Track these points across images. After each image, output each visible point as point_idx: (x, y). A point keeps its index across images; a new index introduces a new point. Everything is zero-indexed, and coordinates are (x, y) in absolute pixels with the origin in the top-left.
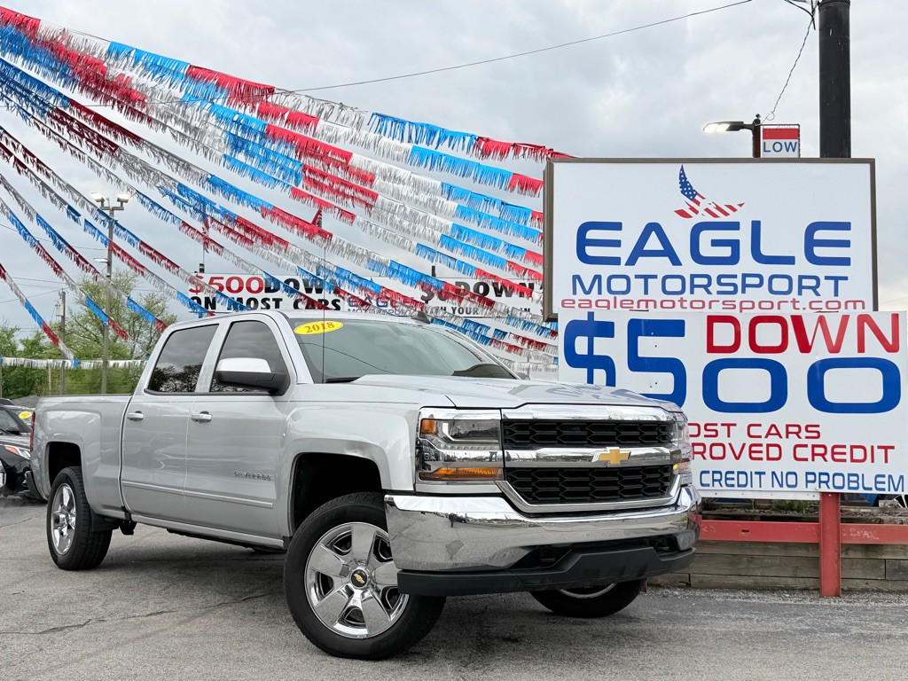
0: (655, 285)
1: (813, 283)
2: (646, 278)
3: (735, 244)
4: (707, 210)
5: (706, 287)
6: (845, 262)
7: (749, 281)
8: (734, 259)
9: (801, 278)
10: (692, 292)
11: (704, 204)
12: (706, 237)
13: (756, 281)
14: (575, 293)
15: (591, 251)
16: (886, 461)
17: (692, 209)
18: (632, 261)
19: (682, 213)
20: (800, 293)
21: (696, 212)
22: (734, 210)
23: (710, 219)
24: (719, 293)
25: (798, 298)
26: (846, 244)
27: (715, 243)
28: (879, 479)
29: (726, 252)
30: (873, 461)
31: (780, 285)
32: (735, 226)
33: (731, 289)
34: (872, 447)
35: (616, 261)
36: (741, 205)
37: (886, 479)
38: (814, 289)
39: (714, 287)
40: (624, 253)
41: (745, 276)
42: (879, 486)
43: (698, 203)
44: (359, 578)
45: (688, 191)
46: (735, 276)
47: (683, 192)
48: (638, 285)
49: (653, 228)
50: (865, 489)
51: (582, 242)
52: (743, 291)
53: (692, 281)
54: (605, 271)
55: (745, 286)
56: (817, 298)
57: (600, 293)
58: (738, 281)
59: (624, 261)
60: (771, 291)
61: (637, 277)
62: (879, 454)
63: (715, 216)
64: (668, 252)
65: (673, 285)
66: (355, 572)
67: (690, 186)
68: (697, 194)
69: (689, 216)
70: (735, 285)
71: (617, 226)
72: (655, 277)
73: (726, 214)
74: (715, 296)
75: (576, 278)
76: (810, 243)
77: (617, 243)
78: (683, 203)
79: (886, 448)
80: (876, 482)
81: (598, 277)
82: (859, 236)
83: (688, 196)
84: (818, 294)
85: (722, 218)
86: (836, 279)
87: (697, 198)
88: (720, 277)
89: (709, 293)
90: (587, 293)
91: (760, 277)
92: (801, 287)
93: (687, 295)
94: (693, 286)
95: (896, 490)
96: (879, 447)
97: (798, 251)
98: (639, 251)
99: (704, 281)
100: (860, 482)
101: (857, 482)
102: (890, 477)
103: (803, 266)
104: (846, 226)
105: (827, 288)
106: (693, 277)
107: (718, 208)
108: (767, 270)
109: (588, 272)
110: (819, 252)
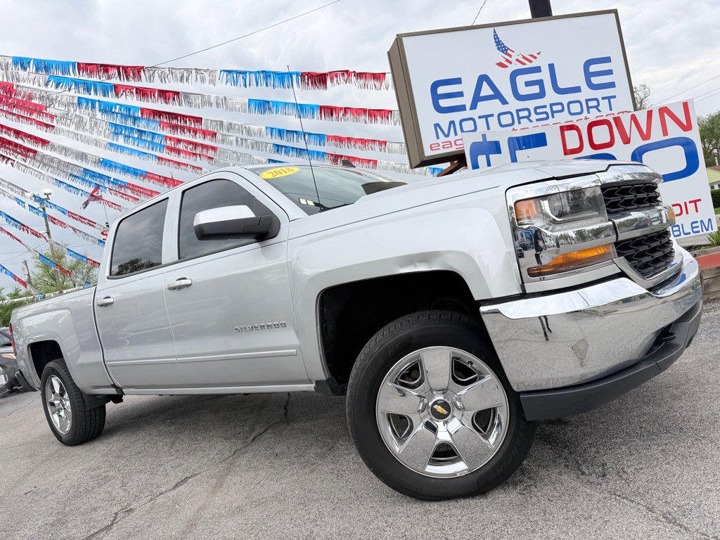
0: (493, 121)
1: (595, 103)
2: (486, 117)
3: (540, 83)
4: (517, 60)
5: (528, 117)
6: (612, 85)
7: (556, 108)
8: (542, 94)
9: (587, 101)
10: (519, 123)
11: (515, 56)
12: (521, 80)
13: (559, 108)
14: (438, 138)
15: (444, 103)
16: (697, 211)
17: (507, 60)
18: (474, 107)
19: (501, 65)
20: (589, 112)
21: (510, 63)
22: (535, 58)
23: (521, 66)
24: (538, 120)
25: (588, 116)
26: (610, 72)
27: (528, 84)
28: (694, 225)
29: (536, 89)
30: (687, 213)
31: (575, 108)
32: (538, 70)
33: (545, 116)
34: (685, 203)
35: (462, 108)
36: (539, 54)
37: (699, 224)
38: (596, 107)
39: (534, 117)
40: (467, 100)
41: (552, 105)
42: (695, 230)
43: (510, 56)
44: (439, 409)
45: (502, 48)
46: (545, 107)
47: (498, 49)
48: (481, 123)
49: (483, 78)
50: (685, 234)
51: (436, 97)
52: (553, 117)
53: (518, 115)
54: (456, 116)
55: (553, 112)
56: (599, 114)
57: (456, 134)
58: (548, 110)
59: (468, 107)
60: (571, 114)
61: (480, 117)
62: (691, 207)
63: (524, 64)
64: (497, 95)
65: (506, 119)
66: (435, 403)
67: (503, 44)
68: (508, 49)
69: (506, 67)
70: (546, 113)
71: (458, 81)
72: (492, 115)
73: (531, 61)
74: (535, 123)
75: (437, 125)
76: (588, 75)
77: (460, 94)
78: (500, 57)
79: (695, 202)
80: (692, 228)
81: (452, 123)
82: (617, 65)
83: (503, 51)
84: (599, 111)
85: (529, 65)
86: (609, 98)
87: (509, 52)
88: (536, 108)
89: (531, 121)
90: (447, 136)
91: (561, 104)
92: (588, 108)
93: (516, 125)
94: (519, 118)
95: (707, 230)
96: (690, 202)
97: (582, 83)
98: (477, 98)
99: (526, 113)
100: (681, 230)
101: (679, 230)
102: (702, 221)
103: (586, 93)
104: (608, 60)
105: (604, 105)
106: (518, 111)
107: (524, 58)
108: (565, 99)
109: (444, 119)
110: (595, 80)
